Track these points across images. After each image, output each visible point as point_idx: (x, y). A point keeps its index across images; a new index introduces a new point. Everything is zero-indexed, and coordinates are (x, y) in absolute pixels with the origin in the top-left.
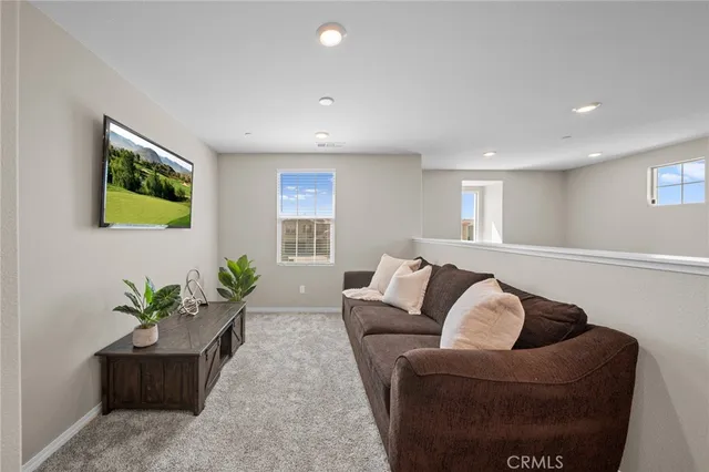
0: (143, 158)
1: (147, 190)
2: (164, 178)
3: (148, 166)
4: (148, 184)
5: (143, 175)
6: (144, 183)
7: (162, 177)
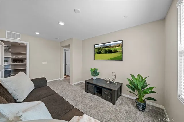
0: (101, 47)
1: (103, 53)
2: (108, 49)
3: (103, 48)
4: (103, 52)
5: (101, 50)
6: (102, 52)
7: (107, 49)
